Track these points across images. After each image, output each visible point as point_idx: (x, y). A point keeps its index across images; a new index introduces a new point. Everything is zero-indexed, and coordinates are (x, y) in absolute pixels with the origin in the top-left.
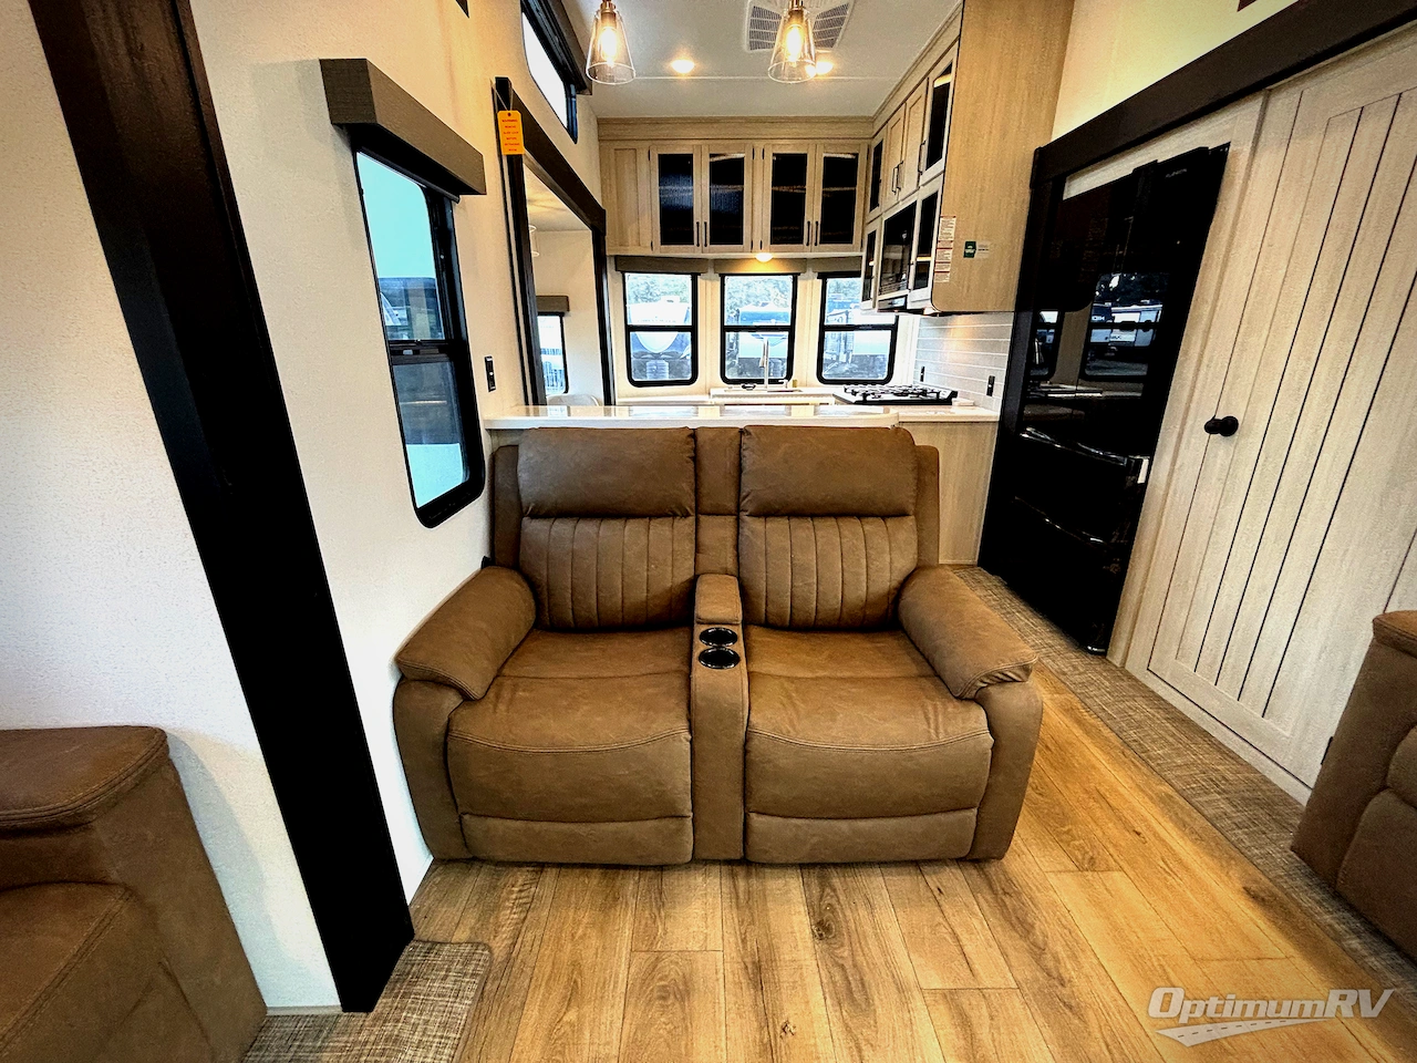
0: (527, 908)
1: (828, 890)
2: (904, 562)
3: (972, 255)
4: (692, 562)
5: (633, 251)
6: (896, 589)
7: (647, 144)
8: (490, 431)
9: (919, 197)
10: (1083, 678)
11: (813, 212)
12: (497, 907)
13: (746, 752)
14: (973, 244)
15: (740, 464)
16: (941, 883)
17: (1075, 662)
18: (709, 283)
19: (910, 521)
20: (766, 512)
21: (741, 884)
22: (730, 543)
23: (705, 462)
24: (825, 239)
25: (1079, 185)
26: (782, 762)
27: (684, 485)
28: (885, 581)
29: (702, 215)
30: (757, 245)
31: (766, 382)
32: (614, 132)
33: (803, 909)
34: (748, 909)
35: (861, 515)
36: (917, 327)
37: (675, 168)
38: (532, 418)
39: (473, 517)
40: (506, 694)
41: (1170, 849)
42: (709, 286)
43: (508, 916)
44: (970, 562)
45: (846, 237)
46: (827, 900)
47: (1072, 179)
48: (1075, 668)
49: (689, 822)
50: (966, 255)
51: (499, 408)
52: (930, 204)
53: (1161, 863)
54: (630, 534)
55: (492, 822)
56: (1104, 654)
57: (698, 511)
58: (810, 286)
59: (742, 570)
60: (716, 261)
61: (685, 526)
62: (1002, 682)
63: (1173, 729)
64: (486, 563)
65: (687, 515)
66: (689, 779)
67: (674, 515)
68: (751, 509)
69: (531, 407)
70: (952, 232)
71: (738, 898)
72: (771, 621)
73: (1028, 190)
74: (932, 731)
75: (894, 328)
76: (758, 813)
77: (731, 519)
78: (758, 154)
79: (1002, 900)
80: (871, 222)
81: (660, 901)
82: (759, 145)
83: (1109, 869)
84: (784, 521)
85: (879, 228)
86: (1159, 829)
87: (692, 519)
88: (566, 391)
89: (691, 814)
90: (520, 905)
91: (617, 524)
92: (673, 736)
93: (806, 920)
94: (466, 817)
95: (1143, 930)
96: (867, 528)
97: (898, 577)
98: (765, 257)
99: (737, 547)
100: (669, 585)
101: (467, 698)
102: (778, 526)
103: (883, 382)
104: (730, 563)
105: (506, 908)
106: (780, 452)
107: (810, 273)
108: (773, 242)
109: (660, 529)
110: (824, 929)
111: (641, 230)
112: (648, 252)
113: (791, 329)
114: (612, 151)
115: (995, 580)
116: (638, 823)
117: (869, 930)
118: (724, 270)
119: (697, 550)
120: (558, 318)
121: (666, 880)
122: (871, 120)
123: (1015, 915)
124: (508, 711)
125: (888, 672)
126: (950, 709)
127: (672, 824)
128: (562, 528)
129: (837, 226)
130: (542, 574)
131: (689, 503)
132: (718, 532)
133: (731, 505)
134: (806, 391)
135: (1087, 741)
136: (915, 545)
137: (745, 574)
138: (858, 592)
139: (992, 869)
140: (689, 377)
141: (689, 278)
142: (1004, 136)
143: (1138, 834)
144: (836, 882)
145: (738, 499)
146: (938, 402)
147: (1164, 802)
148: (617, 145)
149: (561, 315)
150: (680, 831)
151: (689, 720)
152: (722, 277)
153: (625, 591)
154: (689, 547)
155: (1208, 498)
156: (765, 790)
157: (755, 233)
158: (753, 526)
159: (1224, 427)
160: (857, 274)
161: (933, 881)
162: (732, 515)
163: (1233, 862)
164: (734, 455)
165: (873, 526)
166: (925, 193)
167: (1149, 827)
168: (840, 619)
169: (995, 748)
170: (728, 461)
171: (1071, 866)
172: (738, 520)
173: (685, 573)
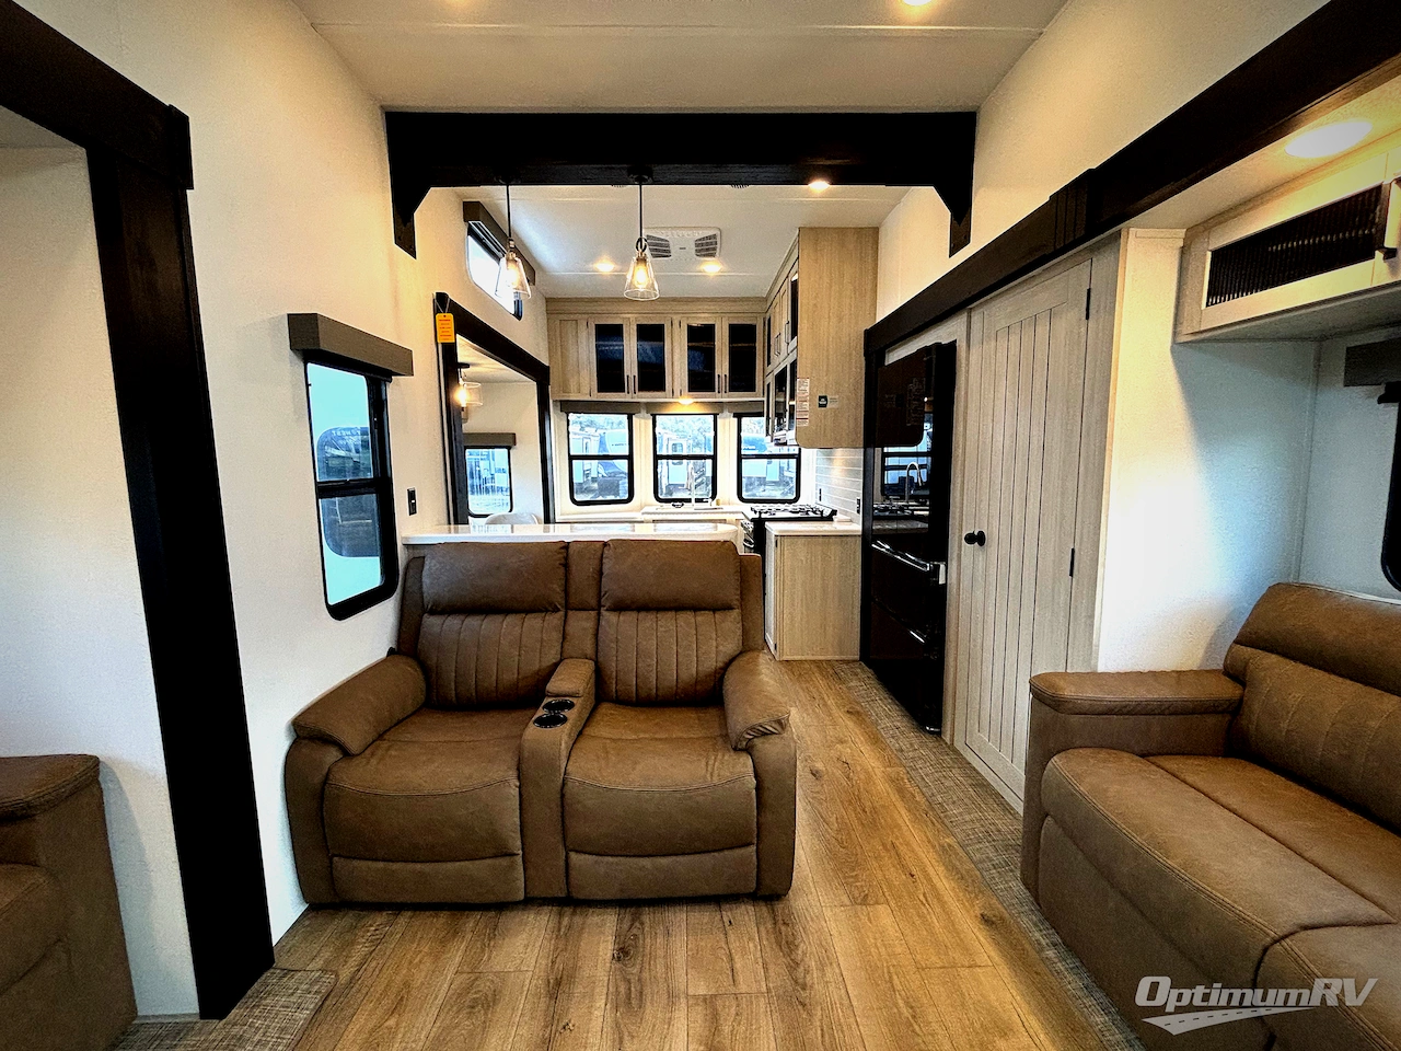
0: (377, 942)
1: (637, 924)
2: (730, 646)
3: (825, 406)
4: (559, 648)
5: (573, 397)
6: (721, 668)
7: (586, 316)
8: (407, 546)
9: (788, 363)
10: (916, 754)
11: (722, 367)
12: (353, 943)
13: (563, 796)
14: (825, 398)
15: (601, 569)
16: (734, 918)
17: (914, 740)
18: (643, 421)
19: (735, 613)
20: (620, 607)
21: (566, 921)
22: (591, 631)
23: (573, 568)
24: (734, 387)
25: (894, 356)
26: (589, 803)
27: (555, 586)
28: (711, 663)
29: (631, 368)
30: (677, 392)
31: (693, 501)
32: (558, 308)
33: (611, 939)
34: (564, 939)
35: (695, 608)
36: (815, 457)
37: (609, 333)
38: (453, 535)
39: (385, 612)
40: (380, 752)
41: (934, 887)
42: (642, 423)
43: (360, 950)
44: (851, 657)
45: (751, 388)
46: (635, 931)
47: (889, 352)
48: (912, 745)
49: (519, 859)
50: (820, 406)
51: (420, 526)
52: (794, 365)
53: (922, 897)
54: (508, 625)
55: (356, 863)
56: (939, 734)
57: (568, 607)
58: (728, 423)
59: (600, 654)
60: (647, 404)
61: (554, 619)
62: (764, 734)
63: (973, 793)
64: (391, 652)
65: (556, 610)
66: (517, 820)
67: (547, 611)
68: (608, 605)
69: (452, 526)
70: (808, 388)
71: (559, 930)
72: (621, 698)
73: (863, 358)
74: (708, 775)
75: (798, 458)
76: (577, 852)
77: (593, 613)
78: (676, 323)
79: (780, 930)
80: (765, 376)
81: (493, 934)
82: (676, 319)
83: (877, 903)
84: (634, 615)
85: (771, 380)
86: (931, 871)
87: (562, 613)
88: (511, 511)
89: (520, 852)
90: (372, 941)
91: (499, 618)
92: (504, 782)
93: (611, 947)
94: (336, 858)
95: (884, 945)
96: (699, 619)
97: (722, 660)
98: (687, 402)
99: (596, 635)
100: (537, 667)
101: (346, 754)
102: (628, 618)
103: (790, 502)
104: (589, 650)
105: (359, 943)
106: (630, 560)
107: (726, 413)
108: (692, 389)
109: (533, 622)
110: (623, 953)
111: (583, 380)
112: (587, 398)
113: (714, 458)
114: (558, 322)
115: (869, 672)
116: (477, 862)
117: (661, 953)
118: (654, 411)
119: (564, 638)
120: (506, 450)
121: (503, 919)
122: (766, 299)
123: (786, 942)
124: (378, 763)
125: (696, 733)
126: (726, 758)
127: (504, 862)
128: (453, 622)
129: (743, 377)
130: (433, 661)
131: (559, 599)
132: (581, 623)
133: (593, 602)
134: (726, 508)
135: (899, 804)
136: (739, 632)
137: (601, 659)
138: (690, 671)
139: (779, 906)
140: (626, 497)
141: (624, 418)
142: (840, 319)
143: (912, 876)
144: (646, 918)
145: (599, 597)
146: (822, 519)
147: (945, 852)
148: (562, 317)
149: (509, 448)
150: (512, 867)
151: (518, 769)
152: (654, 416)
153: (500, 673)
154: (556, 636)
155: (979, 593)
156: (579, 828)
157: (676, 383)
158: (609, 618)
159: (977, 539)
160: (760, 414)
161: (727, 916)
162: (593, 610)
163: (981, 895)
164: (597, 562)
165: (704, 618)
166: (790, 360)
167: (924, 871)
168: (676, 693)
169: (758, 788)
170: (591, 568)
171: (847, 901)
172: (599, 614)
173: (551, 656)
